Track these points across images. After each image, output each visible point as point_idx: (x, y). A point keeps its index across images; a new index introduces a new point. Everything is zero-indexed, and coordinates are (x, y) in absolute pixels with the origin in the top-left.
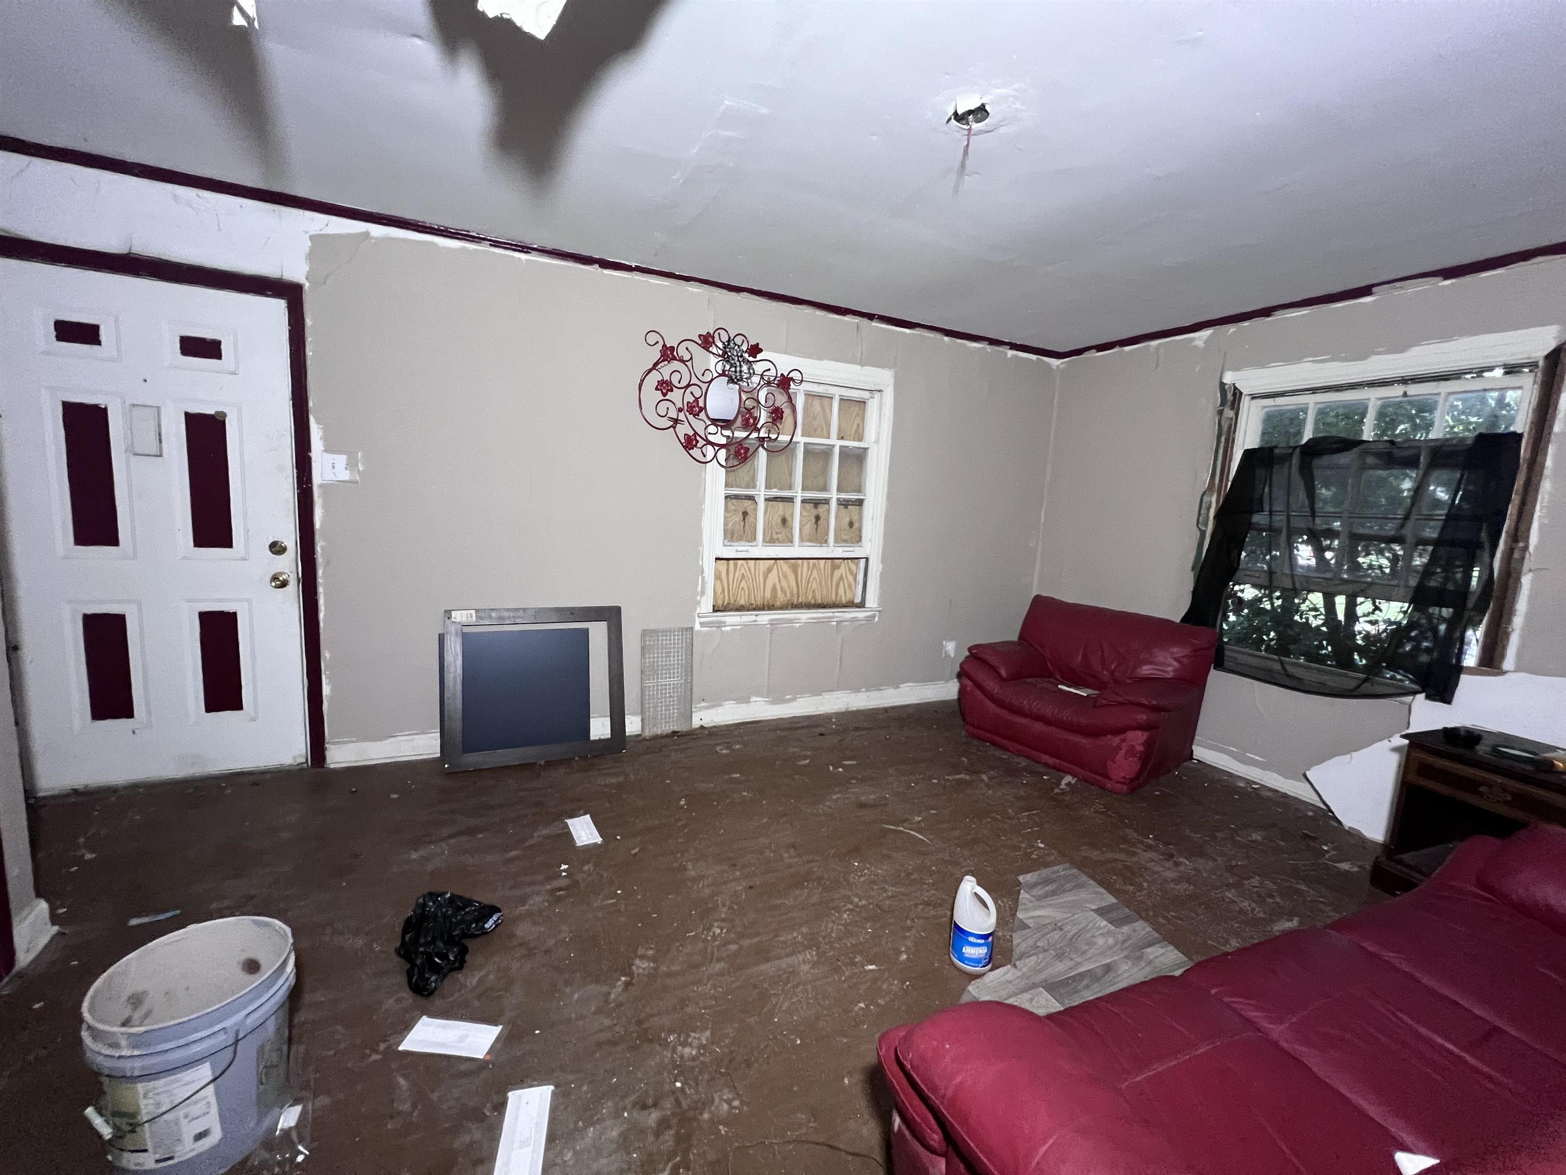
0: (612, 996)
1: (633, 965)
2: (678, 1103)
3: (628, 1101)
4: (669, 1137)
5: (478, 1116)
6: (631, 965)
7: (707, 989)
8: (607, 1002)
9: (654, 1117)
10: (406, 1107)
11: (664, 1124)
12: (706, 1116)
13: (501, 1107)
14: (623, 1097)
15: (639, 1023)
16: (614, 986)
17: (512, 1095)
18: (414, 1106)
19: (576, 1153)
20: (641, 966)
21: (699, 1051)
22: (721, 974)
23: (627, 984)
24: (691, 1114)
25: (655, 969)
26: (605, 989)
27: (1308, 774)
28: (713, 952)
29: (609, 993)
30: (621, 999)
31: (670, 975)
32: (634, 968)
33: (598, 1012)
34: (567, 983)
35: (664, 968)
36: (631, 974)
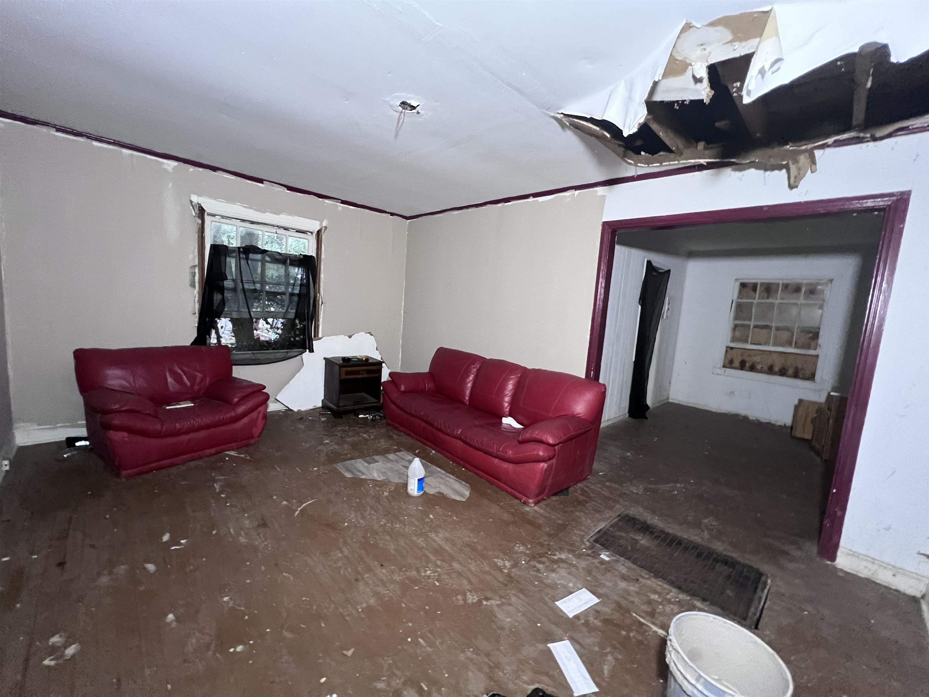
0: (498, 603)
1: (472, 602)
2: (529, 561)
3: (540, 575)
4: (543, 559)
5: (587, 624)
6: (473, 604)
7: (473, 567)
8: (503, 604)
9: (540, 566)
10: (610, 658)
11: (540, 562)
12: (528, 552)
13: (577, 617)
14: (541, 577)
15: (506, 585)
16: (491, 605)
17: (571, 616)
18: (606, 654)
19: (568, 583)
20: (472, 598)
21: (505, 560)
22: (460, 563)
23: (487, 599)
24: (530, 556)
25: (469, 591)
26: (496, 609)
27: (278, 398)
28: (447, 570)
29: (498, 605)
30: (497, 598)
31: (470, 582)
32: (475, 601)
33: (510, 605)
34: (502, 628)
35: (468, 587)
36: (480, 601)
